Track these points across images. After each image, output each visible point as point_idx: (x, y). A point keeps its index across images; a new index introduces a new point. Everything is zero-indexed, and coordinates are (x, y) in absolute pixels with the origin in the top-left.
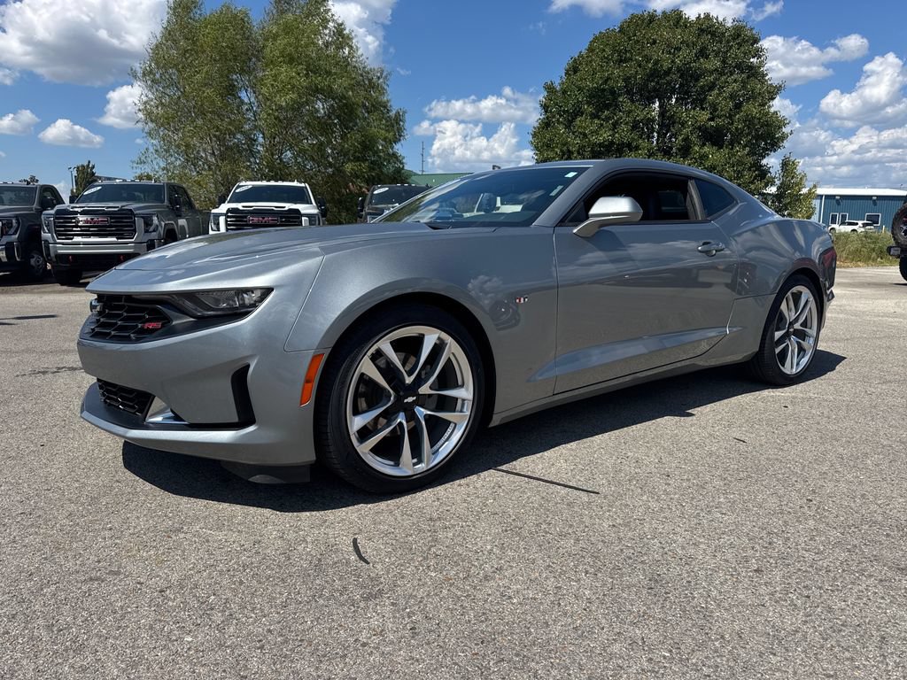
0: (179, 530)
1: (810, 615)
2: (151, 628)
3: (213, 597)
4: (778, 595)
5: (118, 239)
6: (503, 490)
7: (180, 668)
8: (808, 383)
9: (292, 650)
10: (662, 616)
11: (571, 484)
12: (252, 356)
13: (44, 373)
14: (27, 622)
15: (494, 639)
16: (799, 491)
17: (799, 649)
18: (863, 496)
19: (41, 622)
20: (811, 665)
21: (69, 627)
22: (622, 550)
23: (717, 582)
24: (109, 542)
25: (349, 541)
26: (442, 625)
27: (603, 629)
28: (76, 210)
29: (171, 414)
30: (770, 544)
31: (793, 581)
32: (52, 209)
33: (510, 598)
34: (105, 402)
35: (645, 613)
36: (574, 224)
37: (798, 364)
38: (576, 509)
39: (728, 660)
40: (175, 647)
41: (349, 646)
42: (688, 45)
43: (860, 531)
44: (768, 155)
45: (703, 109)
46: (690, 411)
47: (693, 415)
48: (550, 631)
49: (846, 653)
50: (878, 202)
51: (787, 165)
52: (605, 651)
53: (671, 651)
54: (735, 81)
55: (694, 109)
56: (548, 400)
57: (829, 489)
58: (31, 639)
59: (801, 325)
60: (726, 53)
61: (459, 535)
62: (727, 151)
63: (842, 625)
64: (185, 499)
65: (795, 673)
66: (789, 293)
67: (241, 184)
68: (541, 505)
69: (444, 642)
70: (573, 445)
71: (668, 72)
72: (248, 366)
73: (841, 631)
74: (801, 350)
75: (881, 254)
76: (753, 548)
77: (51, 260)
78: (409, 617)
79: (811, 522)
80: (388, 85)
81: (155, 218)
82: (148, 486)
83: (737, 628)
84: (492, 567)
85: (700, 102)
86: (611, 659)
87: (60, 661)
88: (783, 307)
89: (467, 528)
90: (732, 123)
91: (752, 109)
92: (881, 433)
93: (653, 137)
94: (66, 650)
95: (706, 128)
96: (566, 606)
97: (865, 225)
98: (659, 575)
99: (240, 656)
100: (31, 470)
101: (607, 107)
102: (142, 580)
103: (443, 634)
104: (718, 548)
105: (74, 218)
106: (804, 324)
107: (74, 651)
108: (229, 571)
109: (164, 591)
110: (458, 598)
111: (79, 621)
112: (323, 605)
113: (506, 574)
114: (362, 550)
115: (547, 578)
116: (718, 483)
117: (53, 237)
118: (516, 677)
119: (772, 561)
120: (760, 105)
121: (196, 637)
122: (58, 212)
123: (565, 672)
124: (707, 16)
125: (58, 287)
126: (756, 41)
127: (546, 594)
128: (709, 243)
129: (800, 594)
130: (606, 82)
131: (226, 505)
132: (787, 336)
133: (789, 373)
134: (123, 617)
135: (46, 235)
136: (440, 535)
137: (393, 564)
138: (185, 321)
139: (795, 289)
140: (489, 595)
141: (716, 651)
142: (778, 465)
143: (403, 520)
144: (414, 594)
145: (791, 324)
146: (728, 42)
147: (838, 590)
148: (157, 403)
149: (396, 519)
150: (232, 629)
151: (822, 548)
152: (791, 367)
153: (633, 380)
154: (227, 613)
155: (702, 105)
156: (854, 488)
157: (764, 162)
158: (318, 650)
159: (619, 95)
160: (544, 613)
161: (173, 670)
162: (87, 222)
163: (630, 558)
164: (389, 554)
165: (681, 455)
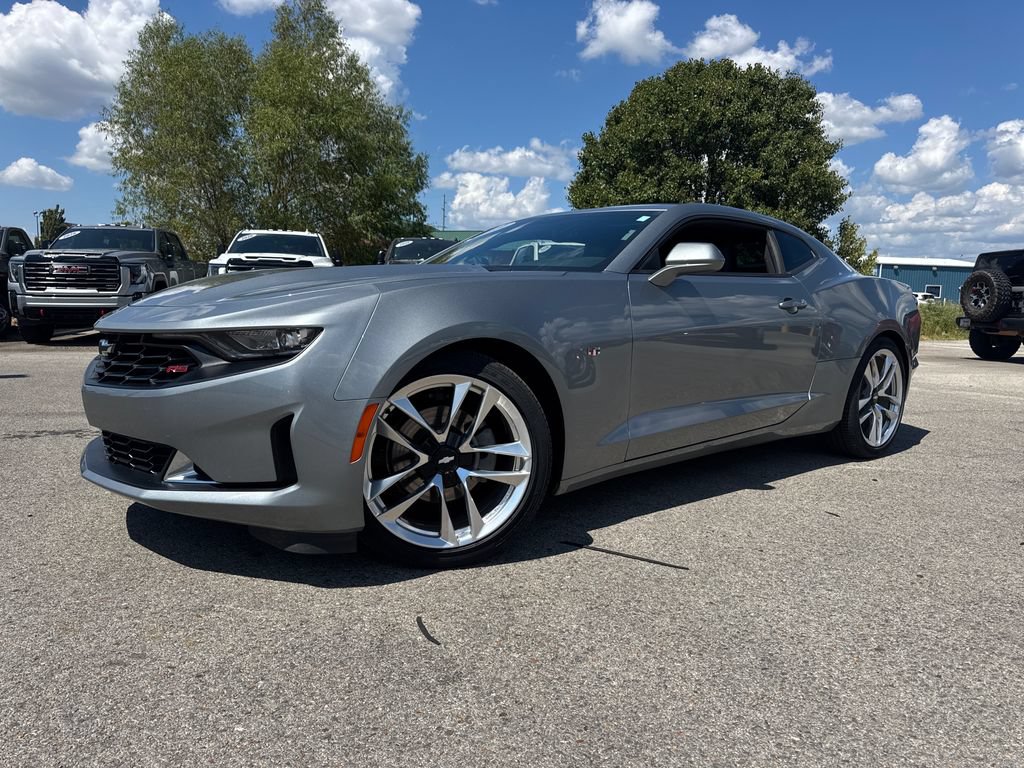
0: (210, 608)
1: (945, 696)
2: (192, 717)
3: (261, 682)
4: (906, 675)
5: (99, 290)
6: (581, 566)
7: (234, 761)
8: (894, 456)
9: (365, 740)
10: (782, 698)
11: (655, 559)
12: (296, 405)
13: (21, 437)
14: (39, 712)
15: (599, 725)
16: (907, 566)
17: (941, 732)
18: (976, 571)
19: (56, 711)
20: (957, 748)
21: (92, 717)
22: (725, 629)
23: (837, 662)
24: (126, 623)
25: (413, 620)
26: (536, 710)
27: (720, 712)
28: (49, 256)
29: (193, 473)
30: (887, 621)
31: (919, 659)
32: (22, 254)
33: (608, 680)
34: (111, 459)
35: (763, 695)
36: (650, 271)
37: (883, 435)
38: (666, 585)
39: (865, 744)
40: (224, 738)
41: (432, 734)
42: (739, 97)
43: (981, 607)
44: (825, 217)
45: (755, 166)
46: (769, 484)
47: (774, 488)
48: (661, 715)
49: (993, 735)
50: (938, 273)
51: (845, 229)
52: (727, 736)
53: (800, 735)
54: (790, 137)
55: (747, 166)
56: (619, 467)
57: (939, 563)
58: (47, 730)
59: (886, 392)
60: (779, 107)
61: (538, 614)
62: (782, 212)
63: (982, 706)
64: (211, 575)
65: (941, 757)
66: (873, 358)
67: (244, 232)
68: (626, 582)
69: (542, 729)
70: (650, 517)
71: (718, 125)
72: (292, 416)
73: (981, 712)
74: (886, 419)
75: (946, 327)
76: (869, 626)
77: (18, 313)
78: (497, 702)
79: (926, 599)
80: (408, 125)
81: (143, 268)
82: (165, 561)
83: (868, 709)
84: (582, 647)
85: (753, 158)
86: (735, 744)
87: (87, 755)
88: (867, 373)
89: (546, 606)
90: (787, 183)
91: (807, 167)
92: (983, 508)
93: (701, 196)
94: (92, 743)
95: (760, 187)
96: (673, 689)
97: (925, 297)
98: (771, 655)
99: (304, 746)
100: (20, 543)
101: (651, 161)
102: (173, 664)
103: (538, 720)
104: (831, 627)
105: (48, 266)
106: (889, 391)
107: (102, 744)
108: (276, 653)
109: (201, 676)
110: (550, 681)
111: (103, 710)
112: (393, 690)
113: (599, 654)
114: (429, 630)
115: (646, 659)
116: (817, 558)
117: (21, 287)
118: (631, 766)
119: (892, 639)
120: (816, 164)
121: (248, 727)
122: (29, 258)
123: (685, 759)
124: (758, 66)
125: (24, 345)
126: (812, 95)
127: (648, 676)
128: (790, 299)
129: (929, 673)
130: (649, 135)
131: (261, 581)
132: (871, 404)
133: (873, 445)
134: (156, 705)
135: (13, 285)
136: (517, 614)
137: (468, 644)
138: (216, 364)
139: (879, 353)
140: (583, 677)
141: (850, 735)
142: (878, 540)
143: (471, 597)
144: (498, 676)
145: (875, 391)
146: (782, 95)
147: (970, 669)
148: (179, 459)
149: (462, 596)
150: (289, 718)
151: (943, 626)
152: (877, 438)
153: (705, 449)
154: (281, 700)
155: (754, 162)
156: (965, 563)
157: (821, 225)
158: (396, 739)
159: (665, 149)
160: (650, 696)
161: (227, 763)
162: (63, 270)
163: (736, 637)
164: (461, 634)
165: (771, 529)
